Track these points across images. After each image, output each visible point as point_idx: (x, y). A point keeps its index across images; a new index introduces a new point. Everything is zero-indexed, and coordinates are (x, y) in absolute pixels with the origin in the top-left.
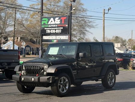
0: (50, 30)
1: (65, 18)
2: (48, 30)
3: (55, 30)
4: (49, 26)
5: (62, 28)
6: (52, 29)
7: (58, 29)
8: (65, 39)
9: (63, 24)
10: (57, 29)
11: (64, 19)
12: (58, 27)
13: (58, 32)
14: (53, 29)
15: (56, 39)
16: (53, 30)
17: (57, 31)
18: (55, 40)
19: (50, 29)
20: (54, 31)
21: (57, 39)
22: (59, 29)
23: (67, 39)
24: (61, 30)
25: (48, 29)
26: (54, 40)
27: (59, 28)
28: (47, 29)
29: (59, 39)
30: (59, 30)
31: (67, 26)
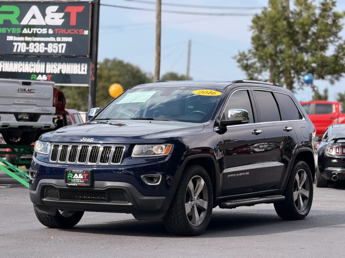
0: (28, 43)
1: (80, 9)
2: (22, 42)
3: (46, 43)
4: (25, 31)
5: (70, 39)
6: (34, 42)
7: (56, 42)
8: (75, 73)
9: (73, 27)
10: (53, 42)
11: (78, 14)
12: (55, 35)
13: (55, 52)
14: (40, 42)
15: (45, 73)
16: (37, 44)
17: (52, 49)
18: (42, 74)
19: (27, 39)
20: (40, 49)
21: (48, 72)
22: (59, 43)
23: (83, 73)
24: (65, 45)
25: (22, 39)
26: (37, 74)
27: (59, 39)
28: (16, 39)
29: (57, 71)
30: (60, 45)
31: (86, 32)
